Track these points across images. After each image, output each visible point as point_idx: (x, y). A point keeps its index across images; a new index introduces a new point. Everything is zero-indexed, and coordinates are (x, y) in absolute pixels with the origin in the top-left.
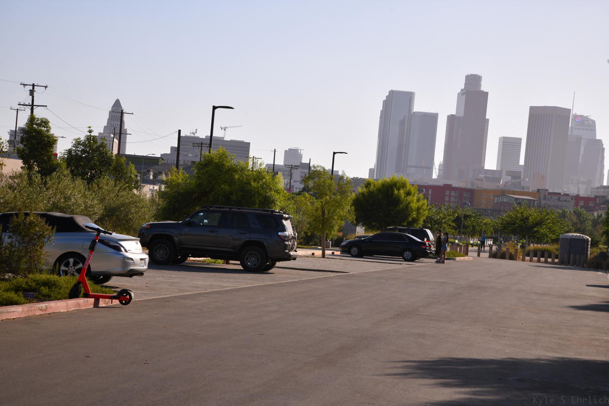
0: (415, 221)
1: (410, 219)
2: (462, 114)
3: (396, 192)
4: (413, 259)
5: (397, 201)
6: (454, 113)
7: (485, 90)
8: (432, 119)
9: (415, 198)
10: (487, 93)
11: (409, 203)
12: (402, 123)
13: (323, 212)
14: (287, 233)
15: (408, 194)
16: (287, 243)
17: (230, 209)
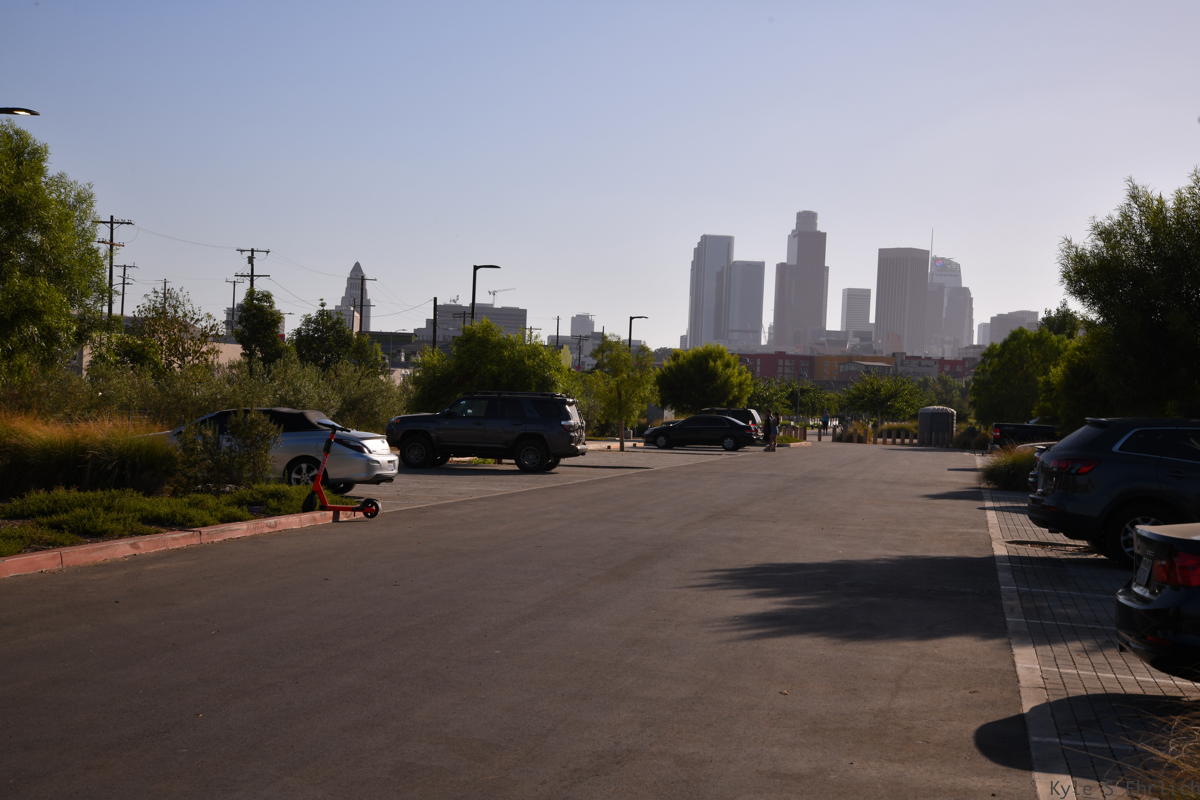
0: (737, 399)
1: (731, 398)
2: (795, 263)
3: (712, 364)
4: (735, 448)
5: (713, 375)
6: (785, 261)
7: (822, 231)
8: (757, 269)
9: (736, 371)
10: (825, 234)
11: (729, 377)
12: (720, 276)
13: (620, 395)
14: (572, 422)
15: (727, 365)
16: (572, 434)
17: (500, 394)
